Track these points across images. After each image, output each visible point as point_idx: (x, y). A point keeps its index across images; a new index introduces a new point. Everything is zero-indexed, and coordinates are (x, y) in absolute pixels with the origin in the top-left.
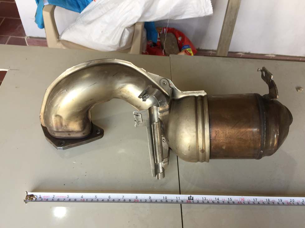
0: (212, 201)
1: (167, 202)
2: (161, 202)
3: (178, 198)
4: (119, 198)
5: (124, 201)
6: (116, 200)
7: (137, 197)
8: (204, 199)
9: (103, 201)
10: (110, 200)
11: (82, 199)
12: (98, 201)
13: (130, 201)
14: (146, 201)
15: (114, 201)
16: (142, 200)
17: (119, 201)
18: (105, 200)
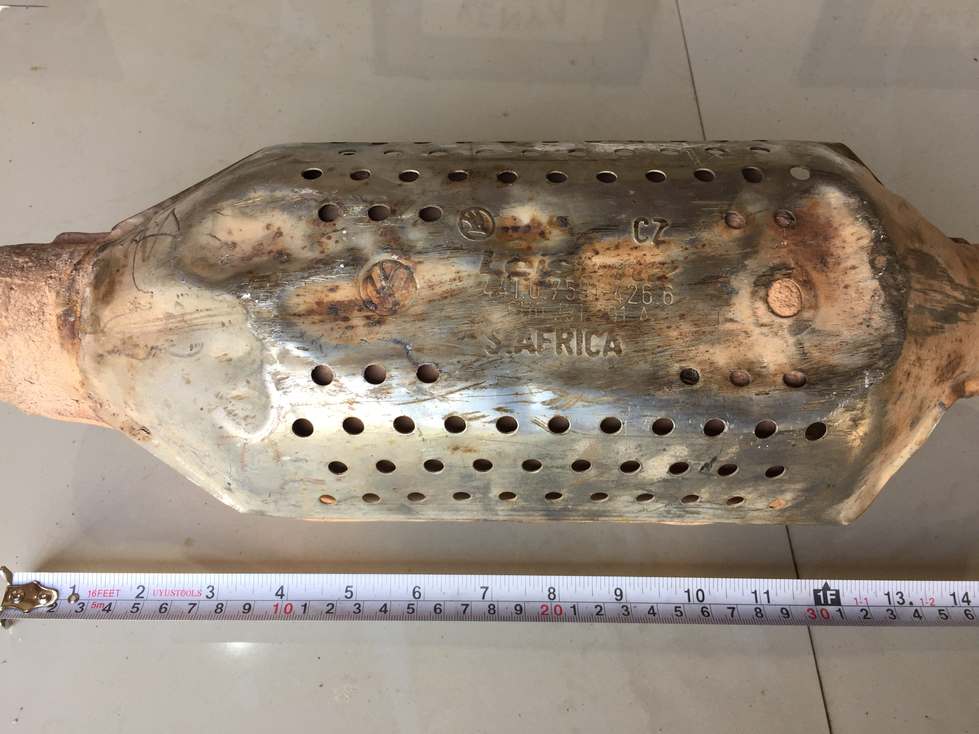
0: (936, 610)
1: (706, 615)
2: (678, 615)
3: (763, 598)
4: (465, 598)
5: (492, 613)
6: (448, 608)
7: (552, 592)
8: (896, 598)
9: (384, 612)
10: (420, 606)
11: (282, 604)
12: (358, 612)
13: (519, 612)
14: (599, 614)
15: (438, 612)
16: (581, 608)
17: (464, 612)
18: (393, 608)
